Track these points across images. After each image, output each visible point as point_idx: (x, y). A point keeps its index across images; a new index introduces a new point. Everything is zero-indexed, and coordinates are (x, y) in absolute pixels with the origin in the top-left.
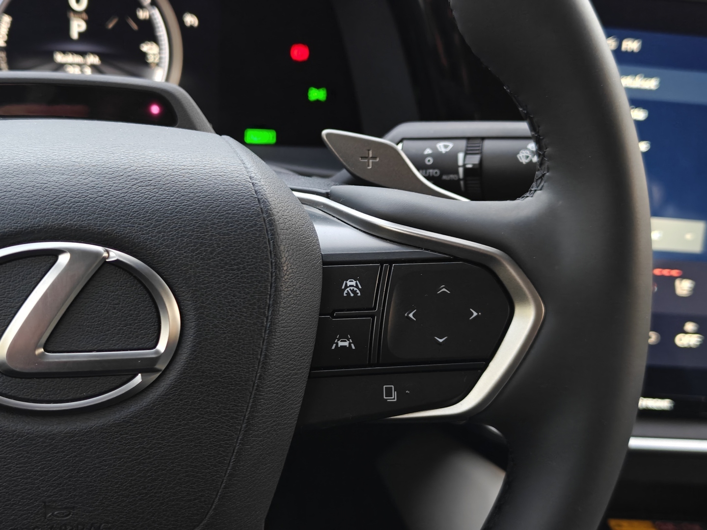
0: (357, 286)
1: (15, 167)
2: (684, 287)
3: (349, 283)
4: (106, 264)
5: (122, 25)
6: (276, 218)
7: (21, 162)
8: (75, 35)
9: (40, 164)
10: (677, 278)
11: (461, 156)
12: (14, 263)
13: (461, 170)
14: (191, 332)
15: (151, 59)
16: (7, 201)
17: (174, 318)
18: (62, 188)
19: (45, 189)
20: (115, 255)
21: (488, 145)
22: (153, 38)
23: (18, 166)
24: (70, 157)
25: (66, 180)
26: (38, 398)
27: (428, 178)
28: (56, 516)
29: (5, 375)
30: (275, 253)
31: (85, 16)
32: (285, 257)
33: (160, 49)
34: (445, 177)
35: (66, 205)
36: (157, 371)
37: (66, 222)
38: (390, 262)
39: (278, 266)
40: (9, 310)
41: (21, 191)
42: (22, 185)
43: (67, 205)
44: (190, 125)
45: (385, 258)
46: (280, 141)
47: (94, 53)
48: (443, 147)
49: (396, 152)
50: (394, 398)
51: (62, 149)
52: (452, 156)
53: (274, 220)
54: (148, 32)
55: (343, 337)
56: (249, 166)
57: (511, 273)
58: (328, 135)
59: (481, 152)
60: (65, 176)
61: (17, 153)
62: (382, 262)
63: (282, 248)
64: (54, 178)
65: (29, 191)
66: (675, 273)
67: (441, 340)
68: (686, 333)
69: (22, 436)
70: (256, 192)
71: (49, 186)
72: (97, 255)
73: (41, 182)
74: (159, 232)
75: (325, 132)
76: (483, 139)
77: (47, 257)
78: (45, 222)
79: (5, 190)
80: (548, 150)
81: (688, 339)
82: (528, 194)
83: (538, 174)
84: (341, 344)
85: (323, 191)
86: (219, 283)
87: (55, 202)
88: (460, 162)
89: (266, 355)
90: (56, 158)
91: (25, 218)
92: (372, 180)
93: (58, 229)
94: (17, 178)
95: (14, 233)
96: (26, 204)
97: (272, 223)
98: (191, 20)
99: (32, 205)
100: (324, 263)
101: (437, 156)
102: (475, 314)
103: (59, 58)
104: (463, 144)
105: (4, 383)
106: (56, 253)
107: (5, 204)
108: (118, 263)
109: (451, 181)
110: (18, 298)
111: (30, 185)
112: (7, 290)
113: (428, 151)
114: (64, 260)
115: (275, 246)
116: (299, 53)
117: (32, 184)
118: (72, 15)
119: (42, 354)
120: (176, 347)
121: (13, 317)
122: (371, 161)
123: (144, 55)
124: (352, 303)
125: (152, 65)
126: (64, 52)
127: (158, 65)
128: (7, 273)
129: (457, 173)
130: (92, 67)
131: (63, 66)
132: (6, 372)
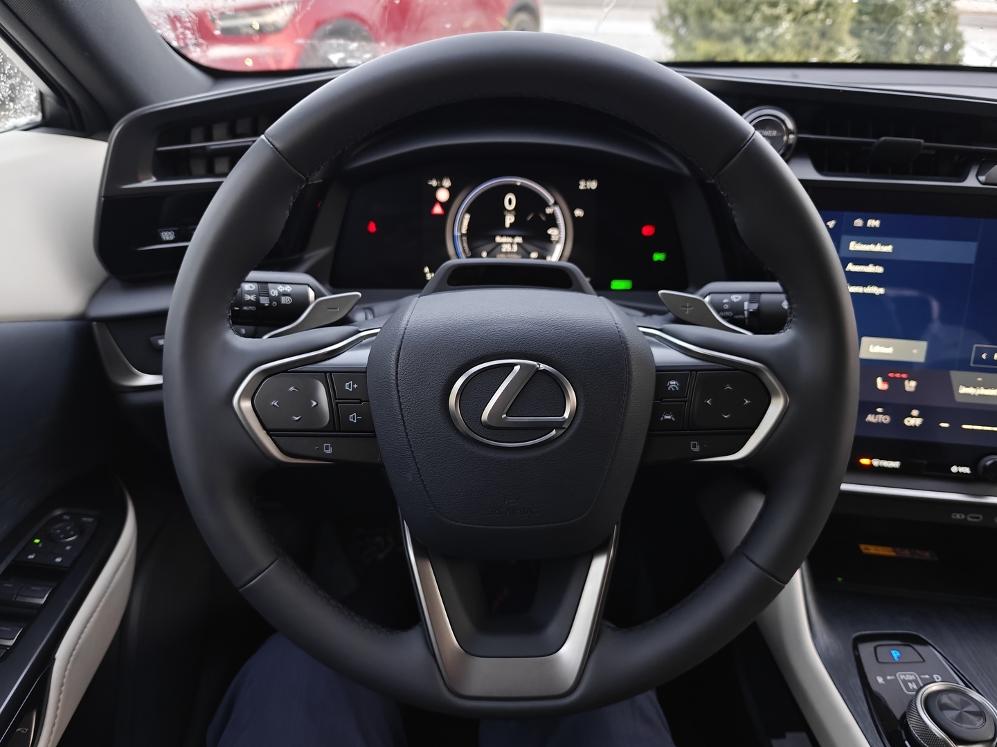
0: (676, 384)
2: (911, 385)
3: (671, 383)
4: (538, 371)
5: (536, 218)
6: (629, 346)
8: (507, 225)
10: (906, 379)
11: (746, 304)
12: (491, 370)
13: (746, 312)
14: (582, 408)
15: (554, 238)
17: (573, 400)
20: (543, 366)
21: (764, 297)
22: (555, 225)
27: (724, 318)
28: (510, 503)
30: (629, 365)
31: (513, 212)
32: (634, 368)
33: (560, 232)
34: (736, 317)
36: (564, 428)
37: (518, 349)
38: (697, 371)
39: (630, 373)
40: (489, 394)
44: (580, 289)
45: (693, 368)
46: (635, 288)
47: (519, 236)
48: (735, 298)
49: (703, 303)
50: (697, 449)
52: (741, 304)
53: (628, 348)
54: (552, 220)
55: (668, 414)
56: (615, 316)
57: (770, 378)
58: (663, 294)
59: (758, 302)
62: (692, 371)
63: (632, 363)
66: (904, 376)
67: (726, 417)
68: (913, 417)
70: (618, 331)
72: (534, 366)
74: (566, 355)
75: (660, 292)
76: (761, 293)
78: (507, 349)
80: (794, 306)
81: (913, 421)
82: (782, 331)
83: (789, 319)
84: (666, 417)
85: (658, 328)
86: (597, 382)
88: (746, 308)
89: (622, 422)
92: (689, 320)
93: (513, 353)
97: (627, 349)
98: (579, 213)
100: (657, 371)
101: (731, 303)
102: (747, 402)
103: (498, 239)
104: (748, 296)
105: (485, 432)
106: (514, 365)
108: (544, 370)
109: (740, 319)
110: (493, 388)
113: (725, 301)
114: (517, 368)
115: (629, 362)
116: (648, 231)
118: (506, 213)
119: (505, 418)
120: (574, 415)
122: (688, 309)
123: (550, 236)
124: (673, 394)
125: (554, 242)
126: (502, 236)
127: (557, 242)
129: (744, 314)
130: (518, 244)
131: (500, 244)
132: (487, 426)
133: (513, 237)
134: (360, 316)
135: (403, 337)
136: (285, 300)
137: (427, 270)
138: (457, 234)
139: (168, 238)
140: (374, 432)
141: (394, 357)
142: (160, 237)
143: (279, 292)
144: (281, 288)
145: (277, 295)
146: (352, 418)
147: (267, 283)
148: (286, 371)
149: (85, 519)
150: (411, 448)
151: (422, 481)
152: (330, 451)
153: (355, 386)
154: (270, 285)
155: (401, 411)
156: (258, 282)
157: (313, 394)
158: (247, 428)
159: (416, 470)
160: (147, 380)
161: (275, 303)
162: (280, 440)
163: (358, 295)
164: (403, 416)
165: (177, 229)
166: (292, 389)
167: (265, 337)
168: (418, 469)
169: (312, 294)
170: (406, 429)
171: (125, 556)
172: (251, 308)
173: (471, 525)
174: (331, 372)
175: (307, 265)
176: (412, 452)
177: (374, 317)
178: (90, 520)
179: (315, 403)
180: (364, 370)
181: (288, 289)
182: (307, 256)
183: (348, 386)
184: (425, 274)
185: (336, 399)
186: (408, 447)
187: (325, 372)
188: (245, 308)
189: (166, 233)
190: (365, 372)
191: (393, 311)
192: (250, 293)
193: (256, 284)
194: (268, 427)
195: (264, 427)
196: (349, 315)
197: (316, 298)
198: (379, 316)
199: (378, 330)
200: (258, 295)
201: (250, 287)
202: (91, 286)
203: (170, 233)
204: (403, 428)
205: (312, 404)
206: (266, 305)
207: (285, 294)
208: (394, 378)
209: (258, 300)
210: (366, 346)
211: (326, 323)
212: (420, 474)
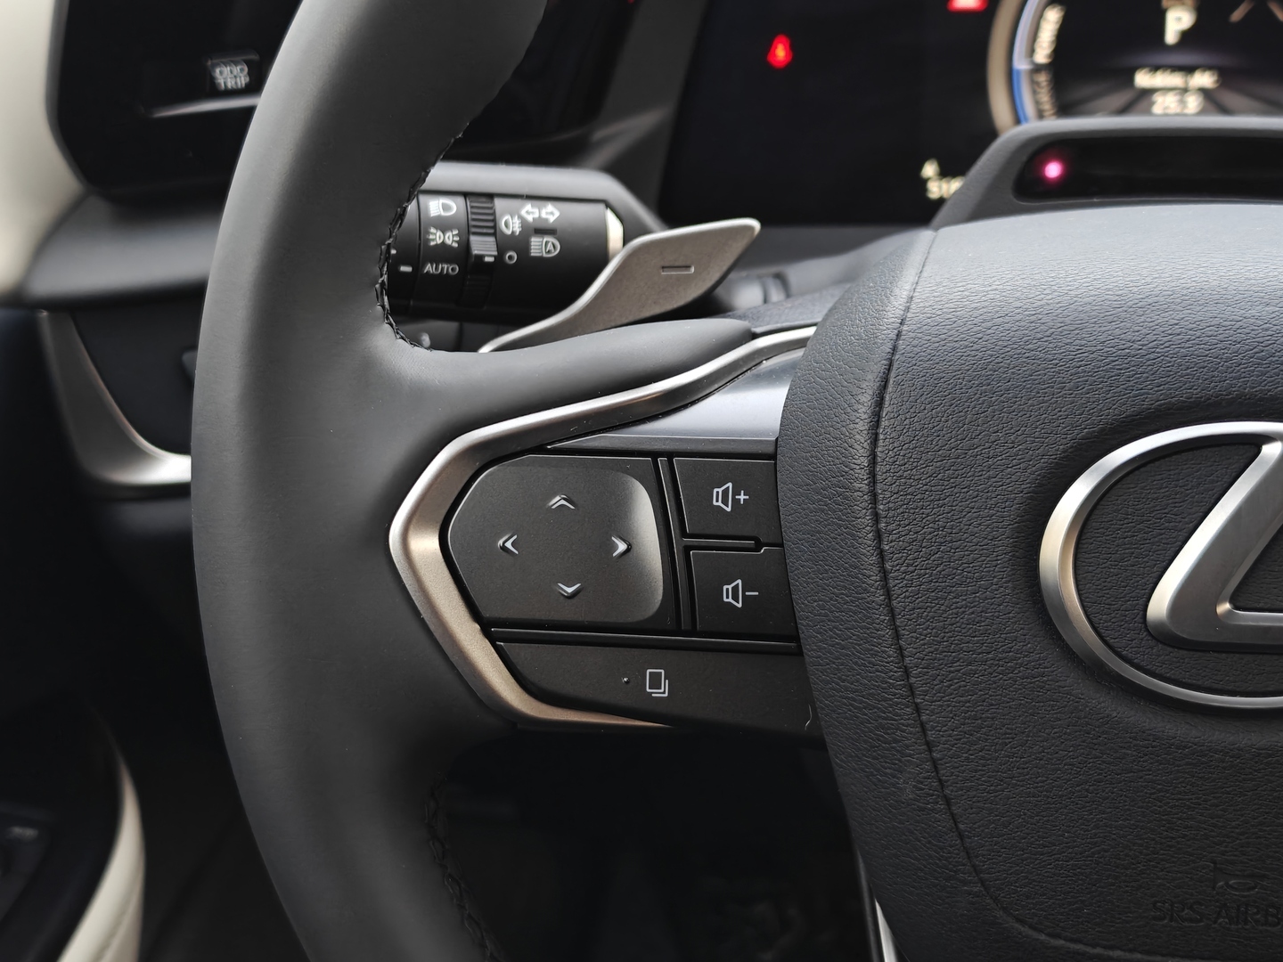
1: (1185, 292)
7: (1194, 284)
9: (1225, 286)
12: (1185, 456)
16: (1175, 351)
18: (1267, 330)
19: (1239, 331)
23: (1190, 290)
24: (1276, 273)
25: (1274, 315)
26: (1215, 686)
28: (1232, 887)
29: (1161, 643)
35: (1274, 359)
37: (1276, 388)
40: (1174, 535)
41: (1198, 334)
42: (1198, 323)
43: (1277, 358)
47: (1208, 68)
51: (1257, 260)
60: (1271, 309)
61: (1183, 267)
64: (1253, 312)
65: (1210, 333)
69: (1185, 747)
71: (1245, 325)
73: (1231, 318)
77: (1241, 447)
78: (1239, 387)
79: (1170, 332)
87: (1256, 353)
90: (1252, 276)
91: (1206, 379)
93: (1261, 399)
94: (1190, 311)
95: (1187, 404)
96: (1206, 356)
99: (1216, 358)
103: (1143, 79)
105: (1159, 656)
106: (1258, 441)
107: (1171, 356)
110: (1190, 514)
111: (1212, 324)
112: (1170, 501)
114: (1270, 451)
117: (1215, 322)
119: (1229, 613)
121: (1181, 548)
126: (1155, 68)
128: (1172, 472)
130: (1204, 92)
131: (1148, 93)
132: (1162, 636)
133: (1189, 70)
134: (747, 295)
135: (894, 349)
136: (541, 247)
137: (930, 170)
138: (1021, 64)
139: (231, 84)
140: (795, 638)
141: (864, 410)
142: (212, 80)
143: (524, 223)
144: (530, 212)
145: (518, 230)
146: (732, 593)
147: (490, 196)
148: (540, 449)
149: (17, 831)
150: (913, 694)
151: (948, 801)
152: (663, 691)
153: (742, 497)
154: (499, 204)
155: (885, 578)
156: (466, 195)
157: (616, 519)
158: (425, 615)
159: (928, 766)
160: (172, 468)
161: (512, 256)
162: (517, 651)
163: (750, 228)
164: (888, 594)
165: (254, 57)
166: (557, 501)
167: (486, 349)
168: (934, 762)
169: (615, 231)
170: (897, 636)
171: (111, 935)
172: (446, 268)
173: (1098, 950)
174: (670, 455)
175: (607, 153)
176: (917, 709)
177: (788, 295)
178: (29, 833)
179: (622, 547)
180: (770, 449)
181: (550, 213)
182: (599, 134)
183: (721, 497)
184: (923, 183)
185: (684, 534)
186: (904, 692)
187: (654, 455)
188: (429, 268)
189: (226, 70)
190: (773, 456)
191: (849, 278)
192: (443, 225)
193: (461, 200)
194: (486, 613)
195: (475, 613)
196: (720, 291)
197: (626, 241)
198: (803, 294)
199: (809, 332)
200: (467, 231)
201: (446, 208)
202: (38, 216)
203: (237, 69)
204: (887, 633)
205: (616, 547)
206: (487, 259)
207: (542, 230)
208: (863, 474)
209: (465, 246)
210: (772, 377)
211: (657, 310)
212: (940, 781)
